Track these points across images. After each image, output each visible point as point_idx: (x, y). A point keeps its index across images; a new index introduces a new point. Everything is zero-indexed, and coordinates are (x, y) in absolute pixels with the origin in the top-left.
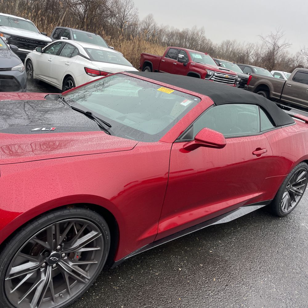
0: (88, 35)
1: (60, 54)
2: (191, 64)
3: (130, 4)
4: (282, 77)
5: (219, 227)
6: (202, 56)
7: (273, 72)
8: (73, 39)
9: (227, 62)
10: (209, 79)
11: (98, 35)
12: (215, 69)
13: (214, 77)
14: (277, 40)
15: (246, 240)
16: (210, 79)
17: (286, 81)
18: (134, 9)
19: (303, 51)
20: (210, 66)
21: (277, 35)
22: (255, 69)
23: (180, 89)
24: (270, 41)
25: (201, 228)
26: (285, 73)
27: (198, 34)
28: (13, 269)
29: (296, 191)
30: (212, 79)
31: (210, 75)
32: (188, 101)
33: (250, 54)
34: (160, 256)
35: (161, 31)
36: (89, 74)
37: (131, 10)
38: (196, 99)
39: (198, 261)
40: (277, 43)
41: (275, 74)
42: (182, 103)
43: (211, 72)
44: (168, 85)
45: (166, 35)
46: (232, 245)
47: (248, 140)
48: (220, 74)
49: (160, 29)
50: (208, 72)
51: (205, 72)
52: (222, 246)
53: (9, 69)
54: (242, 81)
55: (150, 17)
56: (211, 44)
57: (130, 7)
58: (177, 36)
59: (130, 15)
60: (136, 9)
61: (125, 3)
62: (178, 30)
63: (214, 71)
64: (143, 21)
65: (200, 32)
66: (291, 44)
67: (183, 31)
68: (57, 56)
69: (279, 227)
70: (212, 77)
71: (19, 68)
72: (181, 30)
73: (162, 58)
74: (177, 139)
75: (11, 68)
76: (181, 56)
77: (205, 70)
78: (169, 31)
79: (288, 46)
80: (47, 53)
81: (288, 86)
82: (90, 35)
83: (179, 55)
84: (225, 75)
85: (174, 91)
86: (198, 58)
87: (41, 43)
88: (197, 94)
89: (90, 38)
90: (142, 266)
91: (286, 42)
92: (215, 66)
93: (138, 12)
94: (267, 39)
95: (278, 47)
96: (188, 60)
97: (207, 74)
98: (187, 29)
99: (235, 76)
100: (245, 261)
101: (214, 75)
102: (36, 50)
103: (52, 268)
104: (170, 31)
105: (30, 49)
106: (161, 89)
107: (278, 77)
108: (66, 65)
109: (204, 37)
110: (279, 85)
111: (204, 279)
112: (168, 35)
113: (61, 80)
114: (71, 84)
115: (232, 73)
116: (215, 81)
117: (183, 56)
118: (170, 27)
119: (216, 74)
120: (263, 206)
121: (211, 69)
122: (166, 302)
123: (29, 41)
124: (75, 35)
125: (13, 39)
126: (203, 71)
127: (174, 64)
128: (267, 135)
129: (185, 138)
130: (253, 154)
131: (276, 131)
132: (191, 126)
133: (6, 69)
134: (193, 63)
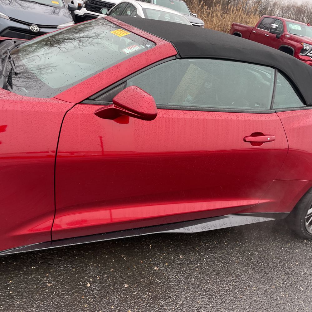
2: (286, 36)
5: (196, 236)
6: (303, 27)
10: (304, 54)
15: (226, 263)
16: (306, 55)
20: (309, 40)
25: (142, 235)
30: (309, 54)
31: (307, 50)
34: (77, 259)
35: (275, 3)
38: (149, 45)
39: (125, 279)
43: (308, 46)
45: (281, 8)
46: (196, 266)
47: (238, 119)
50: (305, 46)
51: (301, 46)
52: (179, 264)
53: (55, 27)
58: (294, 10)
67: (301, 5)
69: (294, 253)
70: (309, 53)
73: (254, 28)
74: (87, 99)
76: (274, 26)
77: (301, 43)
83: (272, 24)
85: (129, 33)
86: (295, 28)
90: (37, 270)
96: (284, 31)
97: (303, 48)
100: (200, 294)
101: (311, 50)
105: (97, 12)
111: (113, 307)
117: (277, 26)
120: (270, 219)
121: (308, 43)
123: (105, 5)
125: (90, 2)
126: (298, 45)
127: (266, 36)
128: (283, 116)
129: (104, 100)
130: (245, 140)
131: (304, 112)
132: (122, 82)
133: (51, 26)
134: (288, 35)
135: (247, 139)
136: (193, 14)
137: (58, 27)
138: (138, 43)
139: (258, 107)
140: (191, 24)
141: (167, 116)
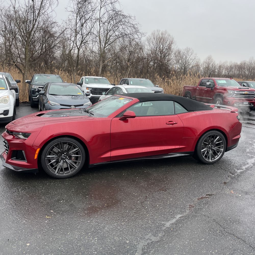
0: (140, 80)
3: (190, 52)
6: (226, 81)
8: (130, 84)
9: (253, 83)
10: (230, 97)
11: (147, 79)
16: (232, 97)
18: (193, 54)
28: (48, 156)
29: (218, 149)
31: (231, 94)
37: (192, 56)
45: (225, 69)
47: (163, 117)
48: (240, 92)
49: (219, 65)
50: (229, 92)
55: (209, 58)
57: (190, 54)
58: (236, 68)
59: (191, 59)
60: (195, 54)
61: (186, 52)
62: (236, 63)
63: (234, 90)
64: (204, 62)
71: (88, 104)
72: (239, 63)
73: (197, 87)
76: (208, 83)
77: (226, 91)
78: (227, 65)
82: (142, 80)
84: (244, 92)
86: (222, 82)
89: (142, 82)
96: (215, 85)
98: (244, 61)
101: (234, 93)
103: (63, 161)
104: (229, 66)
112: (227, 69)
117: (210, 83)
118: (229, 62)
119: (236, 92)
121: (231, 89)
123: (102, 90)
124: (132, 82)
125: (94, 90)
126: (224, 92)
127: (205, 90)
128: (179, 115)
129: (121, 116)
130: (166, 124)
131: (188, 113)
132: (125, 111)
134: (218, 87)
135: (167, 123)
136: (156, 85)
137: (84, 105)
138: (128, 100)
139: (169, 113)
140: (153, 92)
141: (139, 118)
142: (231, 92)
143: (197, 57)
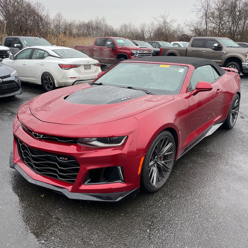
0: (35, 39)
1: (32, 58)
2: (118, 47)
4: (179, 46)
6: (124, 41)
7: (172, 43)
9: (140, 42)
10: (134, 56)
12: (137, 48)
13: (138, 54)
14: (165, 18)
16: (135, 57)
17: (187, 48)
18: (45, 10)
19: (186, 23)
21: (165, 14)
22: (160, 43)
23: (173, 64)
24: (161, 20)
26: (181, 42)
27: (100, 23)
29: (235, 112)
31: (135, 54)
32: (182, 69)
33: (145, 32)
35: (70, 25)
36: (63, 68)
38: (185, 68)
40: (166, 20)
41: (174, 44)
42: (179, 71)
43: (134, 51)
44: (164, 63)
45: (75, 27)
48: (141, 51)
51: (130, 52)
53: (9, 76)
54: (155, 53)
55: (59, 15)
56: (113, 29)
57: (42, 10)
58: (85, 27)
60: (48, 10)
61: (37, 7)
62: (84, 22)
63: (137, 50)
65: (102, 21)
66: (177, 20)
68: (30, 60)
70: (136, 55)
72: (86, 22)
73: (93, 47)
74: (187, 91)
75: (10, 75)
76: (109, 43)
77: (130, 50)
79: (174, 22)
80: (19, 59)
81: (189, 51)
82: (36, 39)
83: (107, 42)
84: (145, 52)
85: (170, 65)
86: (121, 42)
87: (2, 52)
88: (184, 65)
89: (37, 41)
91: (173, 19)
92: (134, 46)
93: (49, 12)
94: (159, 19)
95: (168, 23)
96: (115, 45)
97: (132, 53)
99: (151, 51)
101: (137, 53)
102: (10, 58)
104: (78, 24)
106: (161, 66)
107: (177, 46)
108: (42, 66)
109: (106, 24)
110: (181, 52)
112: (77, 27)
113: (39, 77)
114: (49, 79)
115: (149, 49)
116: (138, 57)
117: (111, 43)
118: (77, 21)
119: (138, 52)
120: (222, 123)
121: (134, 49)
122: (205, 174)
124: (25, 41)
126: (128, 52)
127: (104, 50)
133: (7, 76)
142: (135, 52)
143: (50, 13)
